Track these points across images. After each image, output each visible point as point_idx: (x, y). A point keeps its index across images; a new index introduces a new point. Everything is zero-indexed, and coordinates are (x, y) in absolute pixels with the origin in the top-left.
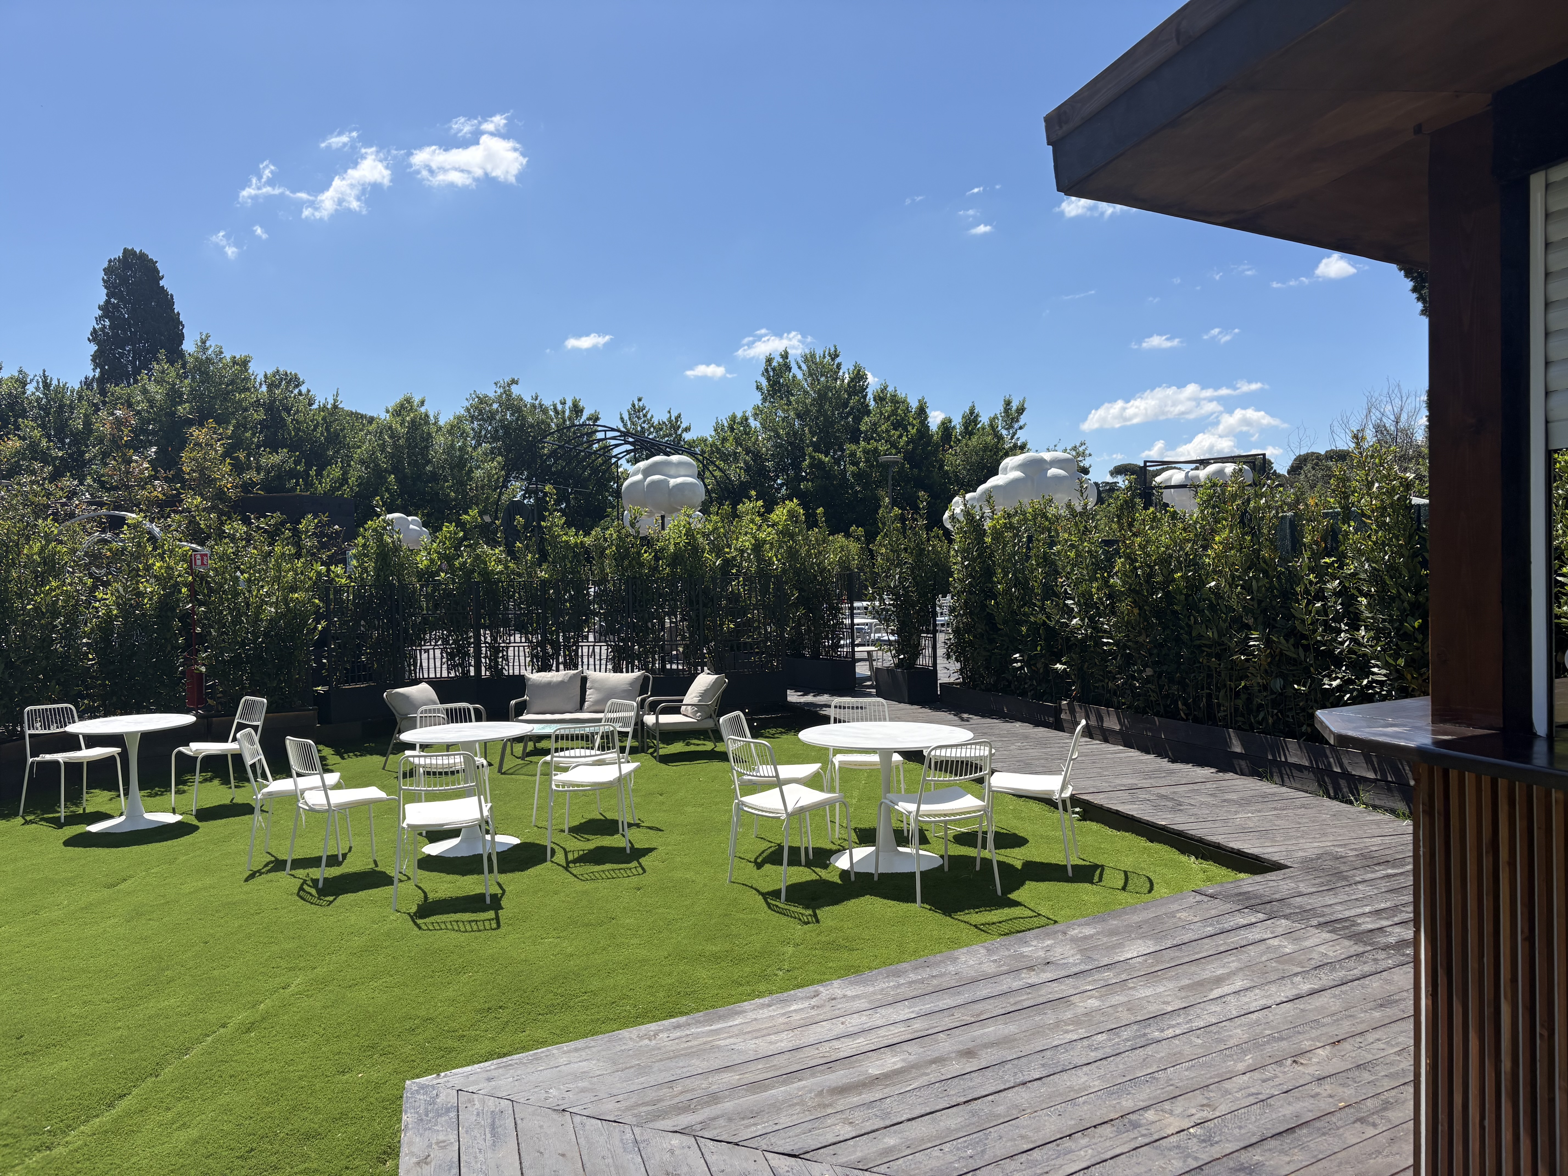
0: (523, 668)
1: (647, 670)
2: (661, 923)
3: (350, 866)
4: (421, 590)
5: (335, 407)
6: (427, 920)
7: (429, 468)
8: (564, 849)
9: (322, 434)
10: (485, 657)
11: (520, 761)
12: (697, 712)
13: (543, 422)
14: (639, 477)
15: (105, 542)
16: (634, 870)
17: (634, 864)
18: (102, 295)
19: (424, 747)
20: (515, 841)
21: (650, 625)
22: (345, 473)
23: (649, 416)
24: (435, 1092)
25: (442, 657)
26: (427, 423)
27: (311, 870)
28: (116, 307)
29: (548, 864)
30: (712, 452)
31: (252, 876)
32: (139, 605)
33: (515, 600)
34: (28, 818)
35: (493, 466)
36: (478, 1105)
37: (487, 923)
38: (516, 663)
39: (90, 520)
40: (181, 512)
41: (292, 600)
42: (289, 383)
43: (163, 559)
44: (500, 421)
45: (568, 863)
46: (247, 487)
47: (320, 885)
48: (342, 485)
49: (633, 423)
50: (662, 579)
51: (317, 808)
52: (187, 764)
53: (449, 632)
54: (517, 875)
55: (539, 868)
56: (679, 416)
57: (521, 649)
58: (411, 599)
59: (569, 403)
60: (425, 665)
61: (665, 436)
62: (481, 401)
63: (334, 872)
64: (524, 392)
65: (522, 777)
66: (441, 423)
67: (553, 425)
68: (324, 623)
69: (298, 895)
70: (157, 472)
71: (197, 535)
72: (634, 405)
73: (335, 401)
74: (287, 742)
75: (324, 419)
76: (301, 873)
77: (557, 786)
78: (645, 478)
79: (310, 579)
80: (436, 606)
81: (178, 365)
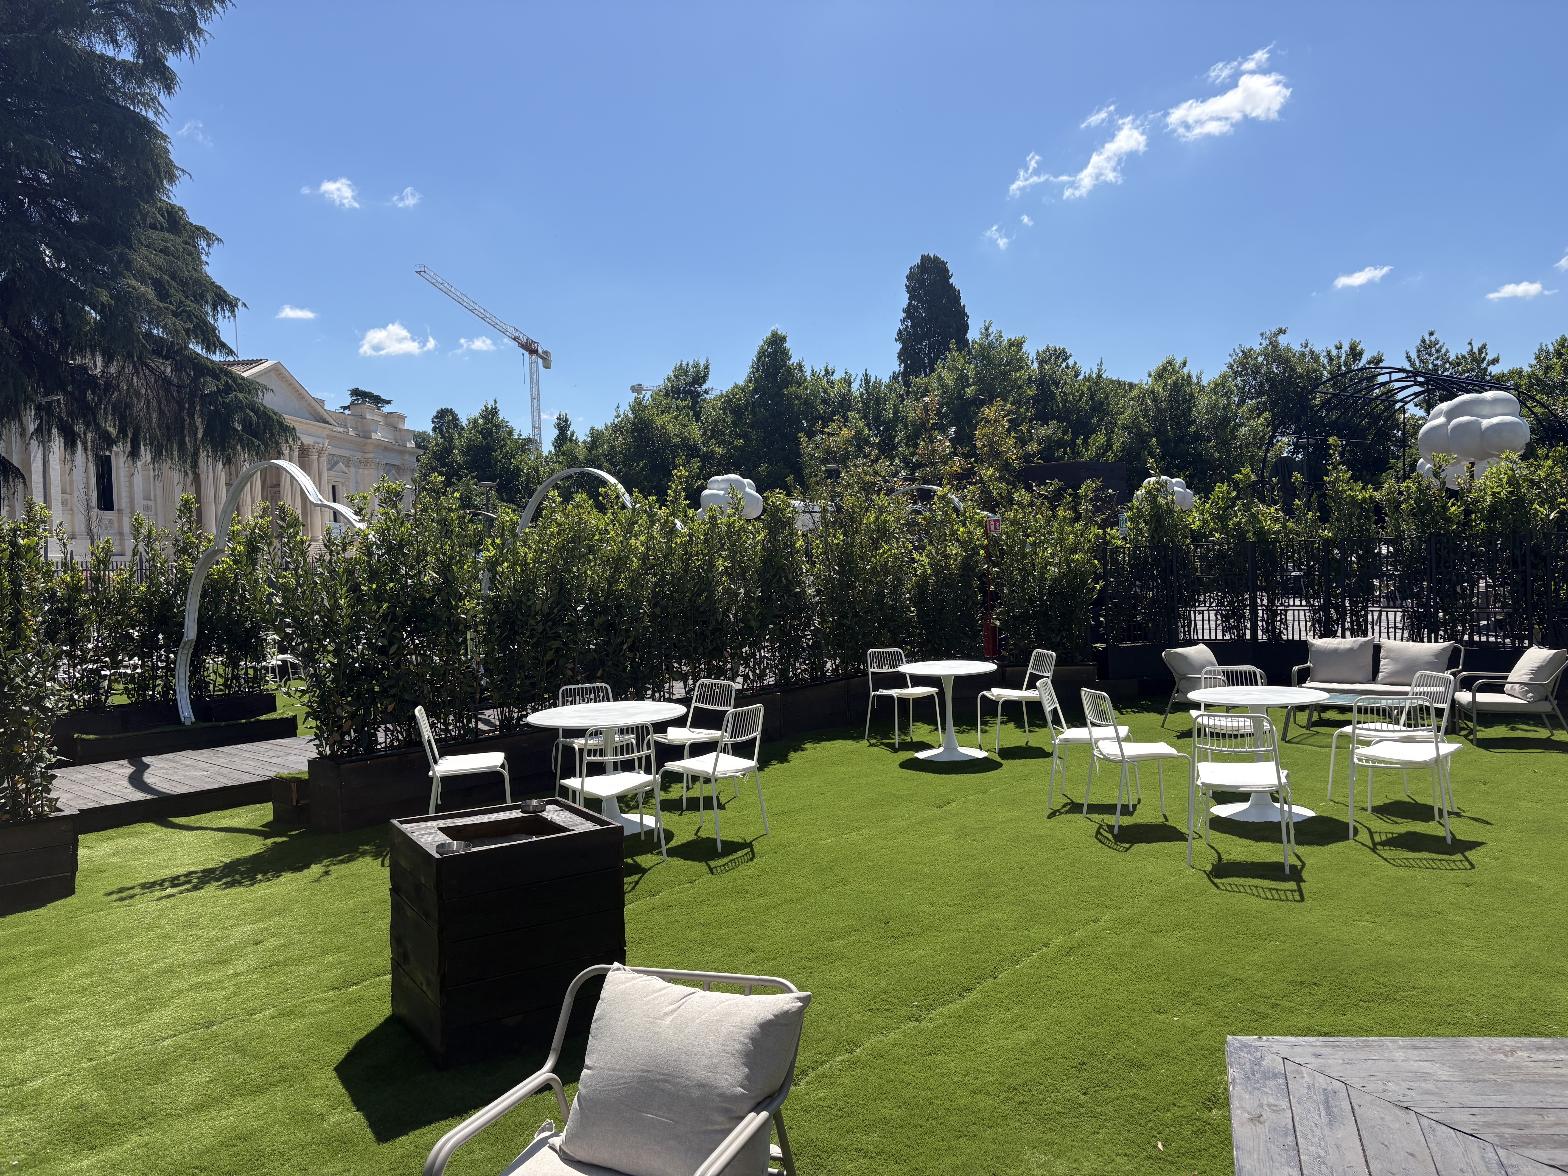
0: (1303, 633)
1: (1457, 641)
2: (1502, 928)
3: (1143, 816)
4: (1195, 551)
5: (1099, 376)
6: (1223, 880)
7: (1192, 429)
8: (1369, 829)
9: (1087, 403)
10: (1263, 620)
11: (1304, 731)
12: (1527, 692)
13: (1315, 371)
14: (1442, 420)
15: (919, 513)
16: (1459, 864)
17: (1458, 857)
18: (904, 299)
19: (1208, 706)
20: (1311, 814)
21: (1458, 589)
22: (1109, 439)
23: (1443, 351)
24: (1259, 1054)
25: (1217, 619)
26: (1189, 384)
27: (1104, 816)
28: (916, 308)
29: (1351, 842)
30: (1531, 385)
31: (1052, 815)
32: (947, 566)
33: (1293, 562)
34: (872, 741)
35: (1259, 423)
36: (1307, 1079)
37: (1289, 894)
38: (1296, 627)
39: (906, 493)
40: (975, 483)
41: (1073, 560)
42: (1057, 358)
43: (964, 525)
44: (1266, 374)
45: (1375, 844)
46: (1028, 457)
47: (1116, 831)
48: (1106, 451)
49: (1422, 361)
50: (1476, 537)
51: (1112, 757)
52: (990, 706)
53: (1224, 593)
54: (1316, 849)
55: (1341, 844)
56: (1484, 346)
57: (1302, 613)
58: (1184, 559)
59: (1346, 348)
60: (1199, 626)
61: (1464, 372)
62: (1246, 354)
63: (1127, 821)
64: (1291, 342)
65: (1310, 748)
66: (1204, 382)
67: (1325, 373)
68: (1102, 583)
69: (1096, 837)
70: (955, 449)
71: (989, 503)
72: (1424, 341)
73: (1100, 370)
74: (1083, 693)
75: (1089, 388)
76: (1096, 817)
77: (1360, 760)
78: (1449, 420)
79: (1090, 541)
80: (1210, 567)
81: (964, 353)
